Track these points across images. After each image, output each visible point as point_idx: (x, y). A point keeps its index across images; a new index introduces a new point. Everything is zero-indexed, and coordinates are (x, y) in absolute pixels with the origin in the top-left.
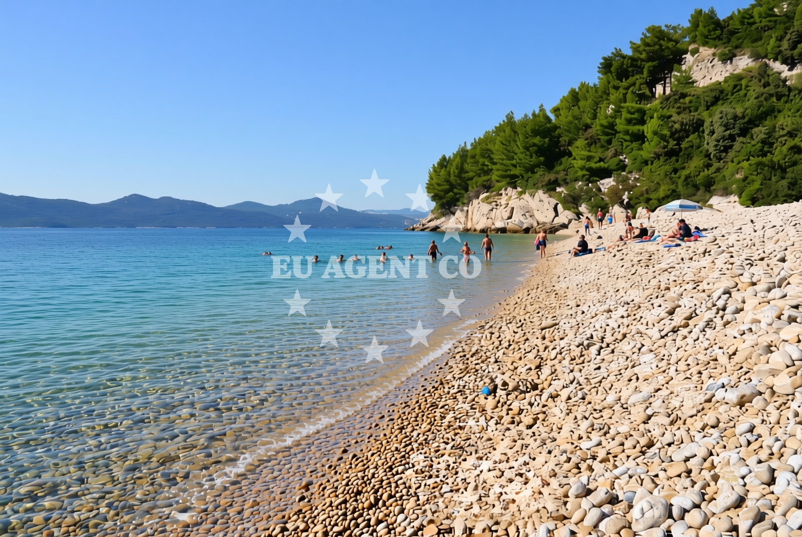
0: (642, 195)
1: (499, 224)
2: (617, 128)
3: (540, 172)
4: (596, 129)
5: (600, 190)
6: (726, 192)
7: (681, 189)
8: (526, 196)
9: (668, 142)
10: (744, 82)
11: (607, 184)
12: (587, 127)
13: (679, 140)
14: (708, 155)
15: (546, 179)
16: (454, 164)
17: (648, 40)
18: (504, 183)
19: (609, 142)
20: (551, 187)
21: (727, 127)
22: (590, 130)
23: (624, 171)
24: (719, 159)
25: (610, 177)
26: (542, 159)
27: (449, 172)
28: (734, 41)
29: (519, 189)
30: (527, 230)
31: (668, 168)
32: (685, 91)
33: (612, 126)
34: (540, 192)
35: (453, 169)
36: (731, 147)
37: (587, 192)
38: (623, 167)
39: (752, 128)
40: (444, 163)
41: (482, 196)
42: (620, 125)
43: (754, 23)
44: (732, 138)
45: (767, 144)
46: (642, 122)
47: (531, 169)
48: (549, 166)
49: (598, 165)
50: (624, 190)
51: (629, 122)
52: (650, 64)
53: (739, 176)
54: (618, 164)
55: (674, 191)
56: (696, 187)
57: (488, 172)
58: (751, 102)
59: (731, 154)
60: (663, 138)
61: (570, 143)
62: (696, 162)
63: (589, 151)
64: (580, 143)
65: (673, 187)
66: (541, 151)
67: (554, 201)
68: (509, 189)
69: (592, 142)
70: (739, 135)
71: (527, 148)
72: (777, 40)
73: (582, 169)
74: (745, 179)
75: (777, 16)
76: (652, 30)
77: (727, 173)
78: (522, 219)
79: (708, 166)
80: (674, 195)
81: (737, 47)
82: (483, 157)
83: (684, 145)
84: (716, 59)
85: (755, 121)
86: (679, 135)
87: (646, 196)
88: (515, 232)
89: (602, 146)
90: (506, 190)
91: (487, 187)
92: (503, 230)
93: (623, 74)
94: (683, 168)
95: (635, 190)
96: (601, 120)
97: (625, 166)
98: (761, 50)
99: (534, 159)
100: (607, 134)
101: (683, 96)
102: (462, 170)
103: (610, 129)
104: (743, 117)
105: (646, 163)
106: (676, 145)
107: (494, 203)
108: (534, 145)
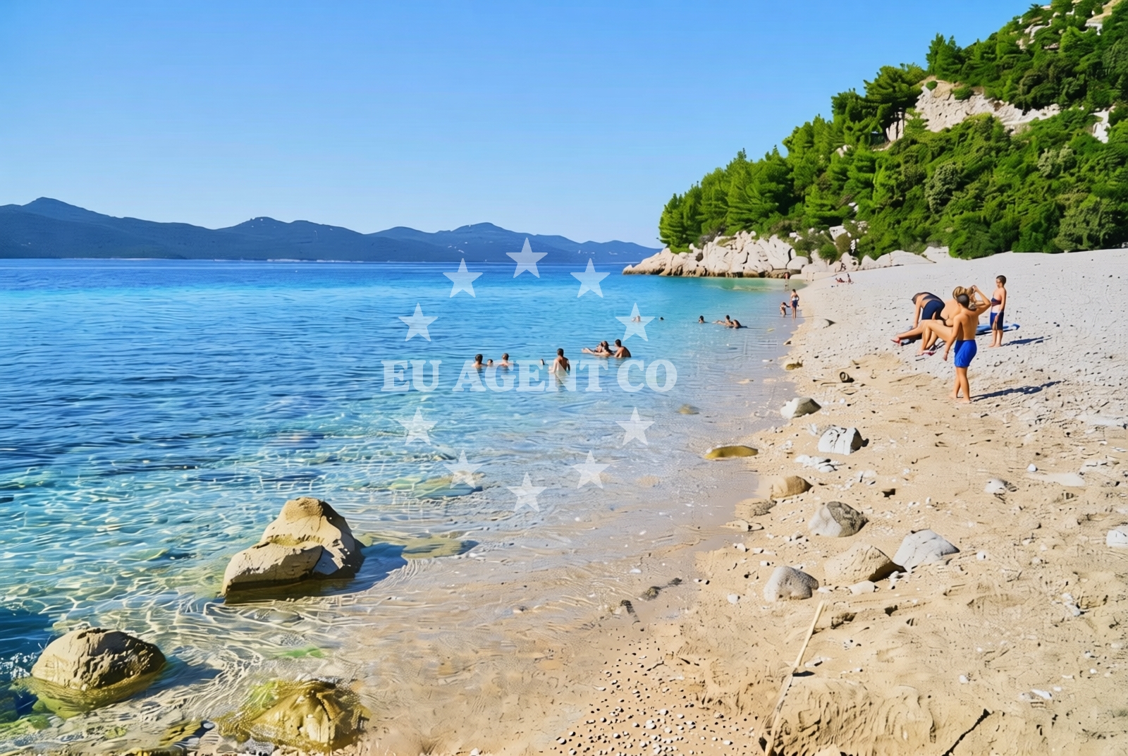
0: (867, 244)
1: (737, 268)
2: (849, 174)
3: (775, 217)
4: (828, 175)
5: (830, 237)
6: (939, 243)
7: (902, 240)
8: (761, 241)
9: (893, 193)
10: (971, 131)
11: (838, 231)
12: (821, 171)
13: (903, 192)
14: (928, 208)
15: (781, 224)
16: (688, 205)
17: (881, 82)
18: (738, 227)
19: (841, 188)
20: (785, 232)
21: (945, 182)
22: (823, 175)
23: (853, 219)
24: (937, 212)
25: (840, 224)
26: (777, 204)
27: (682, 214)
28: (973, 79)
29: (753, 233)
30: (762, 275)
31: (891, 219)
32: (915, 137)
33: (844, 172)
34: (775, 237)
35: (686, 211)
36: (948, 200)
37: (818, 239)
38: (852, 215)
39: (968, 183)
40: (675, 204)
41: (717, 239)
42: (852, 172)
43: (994, 59)
44: (949, 192)
45: (979, 198)
46: (872, 170)
47: (766, 214)
48: (784, 211)
49: (829, 213)
50: (852, 238)
51: (860, 169)
52: (884, 105)
53: (950, 230)
54: (849, 213)
55: (895, 241)
56: (914, 239)
57: (722, 214)
58: (973, 155)
59: (947, 208)
60: (891, 189)
61: (804, 187)
62: (917, 214)
63: (822, 198)
64: (813, 189)
65: (896, 238)
66: (776, 197)
67: (788, 246)
68: (744, 232)
69: (824, 187)
70: (956, 190)
71: (762, 194)
72: (1013, 81)
73: (814, 217)
74: (954, 232)
75: (1021, 52)
76: (885, 70)
77: (940, 225)
78: (758, 264)
79: (927, 218)
80: (896, 245)
81: (974, 85)
82: (717, 200)
83: (908, 195)
84: (953, 96)
85: (971, 176)
86: (903, 187)
87: (871, 245)
88: (752, 276)
89: (834, 193)
90: (740, 234)
91: (722, 231)
92: (740, 275)
93: (856, 116)
94: (905, 219)
95: (863, 238)
96: (834, 166)
97: (855, 214)
98: (996, 91)
99: (768, 205)
100: (838, 180)
101: (914, 142)
102: (694, 212)
103: (843, 175)
104: (962, 170)
105: (873, 212)
106: (901, 196)
107: (729, 247)
108: (770, 191)
